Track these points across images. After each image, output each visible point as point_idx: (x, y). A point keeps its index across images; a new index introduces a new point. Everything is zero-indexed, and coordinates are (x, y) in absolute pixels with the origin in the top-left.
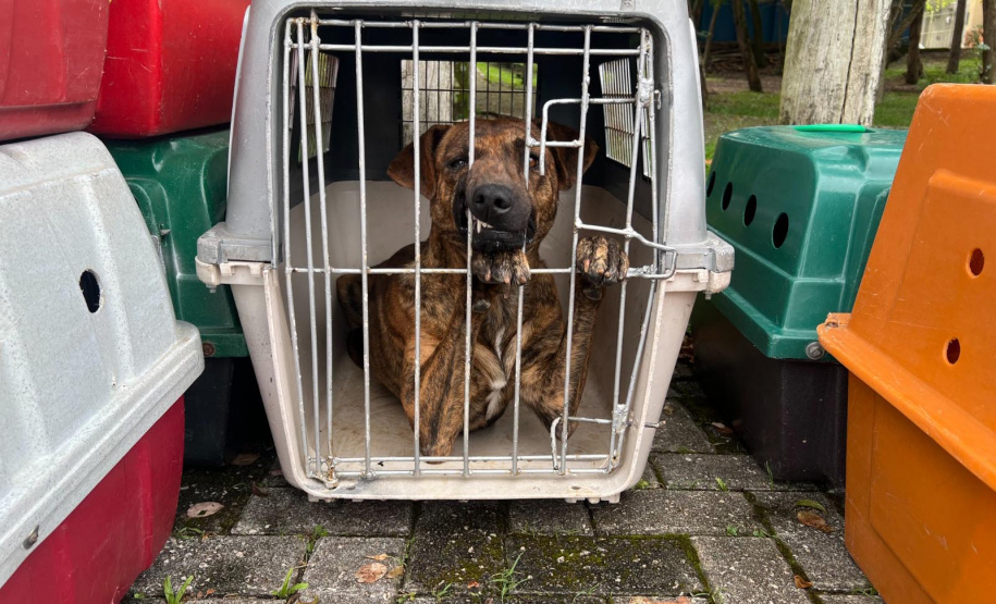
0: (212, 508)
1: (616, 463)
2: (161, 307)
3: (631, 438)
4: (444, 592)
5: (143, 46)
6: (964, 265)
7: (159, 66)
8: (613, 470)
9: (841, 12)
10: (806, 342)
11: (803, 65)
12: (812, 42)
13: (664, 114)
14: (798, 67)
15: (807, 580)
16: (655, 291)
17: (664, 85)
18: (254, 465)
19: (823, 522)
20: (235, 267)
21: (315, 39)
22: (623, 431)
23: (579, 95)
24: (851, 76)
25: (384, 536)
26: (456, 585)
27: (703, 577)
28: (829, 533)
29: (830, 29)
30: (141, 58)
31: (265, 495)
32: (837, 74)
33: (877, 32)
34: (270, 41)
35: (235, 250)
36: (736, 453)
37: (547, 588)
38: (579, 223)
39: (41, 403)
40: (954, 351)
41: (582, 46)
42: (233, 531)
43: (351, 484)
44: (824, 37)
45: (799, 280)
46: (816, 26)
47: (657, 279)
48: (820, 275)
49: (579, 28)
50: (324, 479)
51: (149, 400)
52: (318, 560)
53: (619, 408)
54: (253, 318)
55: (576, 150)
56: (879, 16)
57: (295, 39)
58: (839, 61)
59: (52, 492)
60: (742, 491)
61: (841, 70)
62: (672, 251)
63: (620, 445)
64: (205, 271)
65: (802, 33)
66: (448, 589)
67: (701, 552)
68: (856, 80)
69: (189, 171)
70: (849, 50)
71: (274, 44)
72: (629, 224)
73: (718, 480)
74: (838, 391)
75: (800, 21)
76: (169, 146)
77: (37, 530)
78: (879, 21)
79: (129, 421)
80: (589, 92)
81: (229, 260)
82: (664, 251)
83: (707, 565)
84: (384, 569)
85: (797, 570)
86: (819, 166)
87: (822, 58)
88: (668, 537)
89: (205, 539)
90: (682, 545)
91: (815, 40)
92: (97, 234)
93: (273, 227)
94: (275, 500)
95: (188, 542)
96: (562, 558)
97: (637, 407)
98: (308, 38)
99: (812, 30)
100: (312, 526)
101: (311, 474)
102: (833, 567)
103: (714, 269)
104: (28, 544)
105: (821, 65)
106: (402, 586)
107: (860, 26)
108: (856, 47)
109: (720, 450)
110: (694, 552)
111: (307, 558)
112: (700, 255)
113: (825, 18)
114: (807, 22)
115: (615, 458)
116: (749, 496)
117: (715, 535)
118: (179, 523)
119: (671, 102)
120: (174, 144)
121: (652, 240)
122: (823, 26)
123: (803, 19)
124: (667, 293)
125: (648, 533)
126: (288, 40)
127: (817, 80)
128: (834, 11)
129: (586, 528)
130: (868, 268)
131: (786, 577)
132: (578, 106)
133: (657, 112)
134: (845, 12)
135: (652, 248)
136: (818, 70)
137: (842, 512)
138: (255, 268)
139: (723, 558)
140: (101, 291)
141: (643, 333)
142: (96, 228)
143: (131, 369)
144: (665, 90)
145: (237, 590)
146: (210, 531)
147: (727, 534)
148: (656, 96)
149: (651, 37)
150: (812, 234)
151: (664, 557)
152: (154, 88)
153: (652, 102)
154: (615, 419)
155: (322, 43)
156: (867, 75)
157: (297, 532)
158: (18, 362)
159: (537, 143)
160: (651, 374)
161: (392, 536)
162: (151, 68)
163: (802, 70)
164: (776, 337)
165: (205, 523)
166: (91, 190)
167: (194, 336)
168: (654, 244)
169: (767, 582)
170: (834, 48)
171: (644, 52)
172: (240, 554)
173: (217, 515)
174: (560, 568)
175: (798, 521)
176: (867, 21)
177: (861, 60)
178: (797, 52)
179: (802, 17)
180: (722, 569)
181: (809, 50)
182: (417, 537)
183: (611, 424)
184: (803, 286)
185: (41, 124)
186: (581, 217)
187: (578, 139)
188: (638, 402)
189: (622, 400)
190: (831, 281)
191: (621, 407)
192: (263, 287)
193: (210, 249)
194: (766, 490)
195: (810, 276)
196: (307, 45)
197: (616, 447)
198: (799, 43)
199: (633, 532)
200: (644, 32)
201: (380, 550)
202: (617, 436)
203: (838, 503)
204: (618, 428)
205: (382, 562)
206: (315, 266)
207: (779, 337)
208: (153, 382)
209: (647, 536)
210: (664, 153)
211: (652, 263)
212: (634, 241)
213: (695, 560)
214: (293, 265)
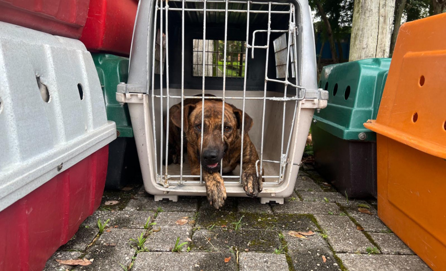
0: (115, 202)
1: (282, 179)
2: (103, 108)
3: (288, 169)
4: (212, 227)
5: (99, 13)
6: (418, 83)
7: (104, 21)
8: (281, 182)
9: (372, 25)
10: (358, 133)
11: (358, 47)
12: (361, 37)
13: (299, 36)
14: (355, 47)
15: (362, 228)
16: (297, 106)
17: (299, 25)
18: (131, 191)
19: (369, 212)
20: (131, 95)
21: (167, 6)
22: (285, 165)
23: (267, 29)
24: (378, 51)
25: (186, 212)
26: (217, 226)
27: (319, 227)
28: (371, 215)
29: (368, 32)
30: (98, 18)
31: (137, 199)
32: (372, 50)
33: (387, 33)
34: (150, 6)
35: (132, 88)
36: (333, 192)
37: (254, 228)
38: (267, 78)
39: (64, 122)
40: (416, 118)
41: (268, 10)
42: (124, 210)
43: (174, 187)
44: (366, 35)
45: (355, 109)
46: (362, 31)
47: (298, 100)
48: (363, 107)
49: (267, 3)
50: (163, 184)
51: (99, 138)
52: (160, 218)
53: (283, 156)
54: (137, 118)
55: (266, 49)
56: (388, 26)
57: (159, 5)
58: (372, 45)
59: (67, 153)
60: (335, 202)
61: (373, 48)
62: (304, 89)
63: (284, 172)
64: (120, 96)
65: (357, 34)
66: (214, 227)
67: (318, 219)
68: (380, 52)
69: (113, 65)
70: (376, 40)
71: (152, 7)
72: (286, 79)
73: (325, 198)
74: (373, 154)
75: (355, 29)
76: (105, 56)
77: (62, 164)
78: (388, 28)
79: (92, 142)
80: (271, 27)
81: (130, 93)
82: (301, 89)
83: (321, 223)
84: (187, 221)
85: (358, 225)
86: (362, 66)
87: (365, 44)
88: (304, 215)
89: (113, 211)
90: (310, 217)
91: (362, 36)
92: (83, 72)
93: (148, 77)
94: (140, 200)
95: (106, 212)
96: (260, 220)
97: (290, 156)
98: (164, 6)
99: (361, 32)
100: (156, 208)
101: (157, 182)
102: (373, 224)
103: (320, 98)
104: (59, 169)
105: (365, 46)
106: (195, 225)
107: (380, 31)
108: (379, 39)
109: (325, 191)
110: (315, 219)
111: (155, 218)
112: (314, 93)
113: (366, 27)
114: (358, 29)
115: (282, 177)
116: (339, 205)
117: (324, 214)
118: (101, 206)
119: (302, 31)
120: (107, 56)
121: (295, 84)
122: (365, 31)
123: (357, 28)
124: (302, 109)
125: (296, 213)
126: (157, 6)
127: (364, 53)
128: (369, 24)
129: (270, 212)
130: (383, 97)
131: (353, 227)
132: (266, 33)
133: (297, 36)
134: (374, 25)
135: (295, 88)
136: (364, 48)
137: (377, 209)
138: (140, 95)
139: (327, 221)
140: (84, 94)
141: (293, 124)
142: (83, 70)
143: (92, 126)
144: (300, 26)
145: (127, 226)
146: (114, 209)
147: (329, 214)
148: (296, 29)
149: (294, 6)
150: (359, 91)
151: (303, 221)
152: (102, 30)
153: (295, 31)
154: (281, 160)
155: (170, 7)
156: (384, 50)
157: (150, 210)
158: (58, 104)
159: (251, 47)
160: (296, 139)
161: (190, 212)
162: (101, 22)
163: (357, 49)
164: (346, 131)
165: (112, 207)
166: (82, 56)
167: (114, 123)
168: (297, 86)
169: (345, 229)
170: (370, 39)
171: (291, 12)
172: (127, 216)
173: (117, 205)
174: (259, 223)
175: (359, 211)
176: (383, 28)
177: (381, 44)
178: (355, 41)
179: (356, 28)
180: (327, 224)
181: (360, 41)
182: (200, 212)
183: (280, 163)
184: (357, 111)
185: (65, 31)
186: (268, 76)
187: (266, 45)
188: (291, 153)
189: (284, 153)
190: (368, 109)
191: (284, 155)
192: (143, 104)
193: (122, 87)
194: (345, 202)
195: (359, 107)
196: (164, 8)
197: (282, 173)
198: (355, 38)
199: (290, 213)
200: (291, 5)
201: (185, 216)
202: (283, 167)
203: (376, 207)
204: (283, 164)
205: (186, 219)
206: (163, 95)
207: (347, 131)
208: (100, 133)
209: (296, 215)
210: (300, 51)
211: (296, 95)
212: (289, 85)
213: (315, 221)
214: (155, 94)
